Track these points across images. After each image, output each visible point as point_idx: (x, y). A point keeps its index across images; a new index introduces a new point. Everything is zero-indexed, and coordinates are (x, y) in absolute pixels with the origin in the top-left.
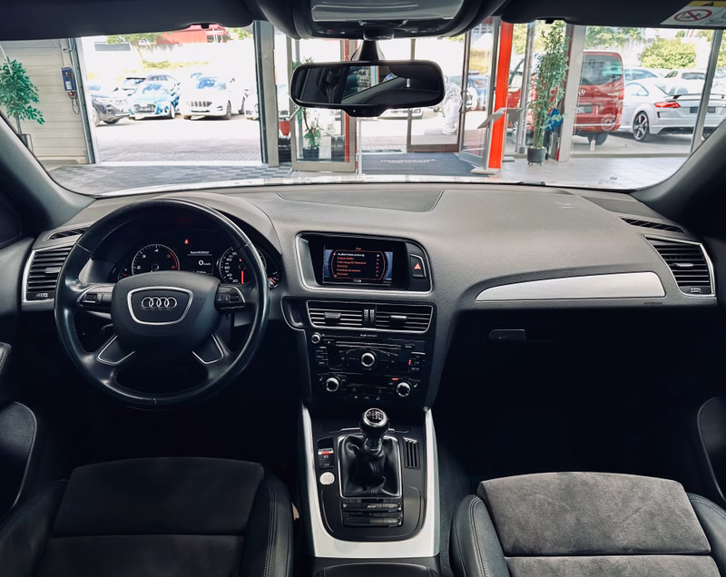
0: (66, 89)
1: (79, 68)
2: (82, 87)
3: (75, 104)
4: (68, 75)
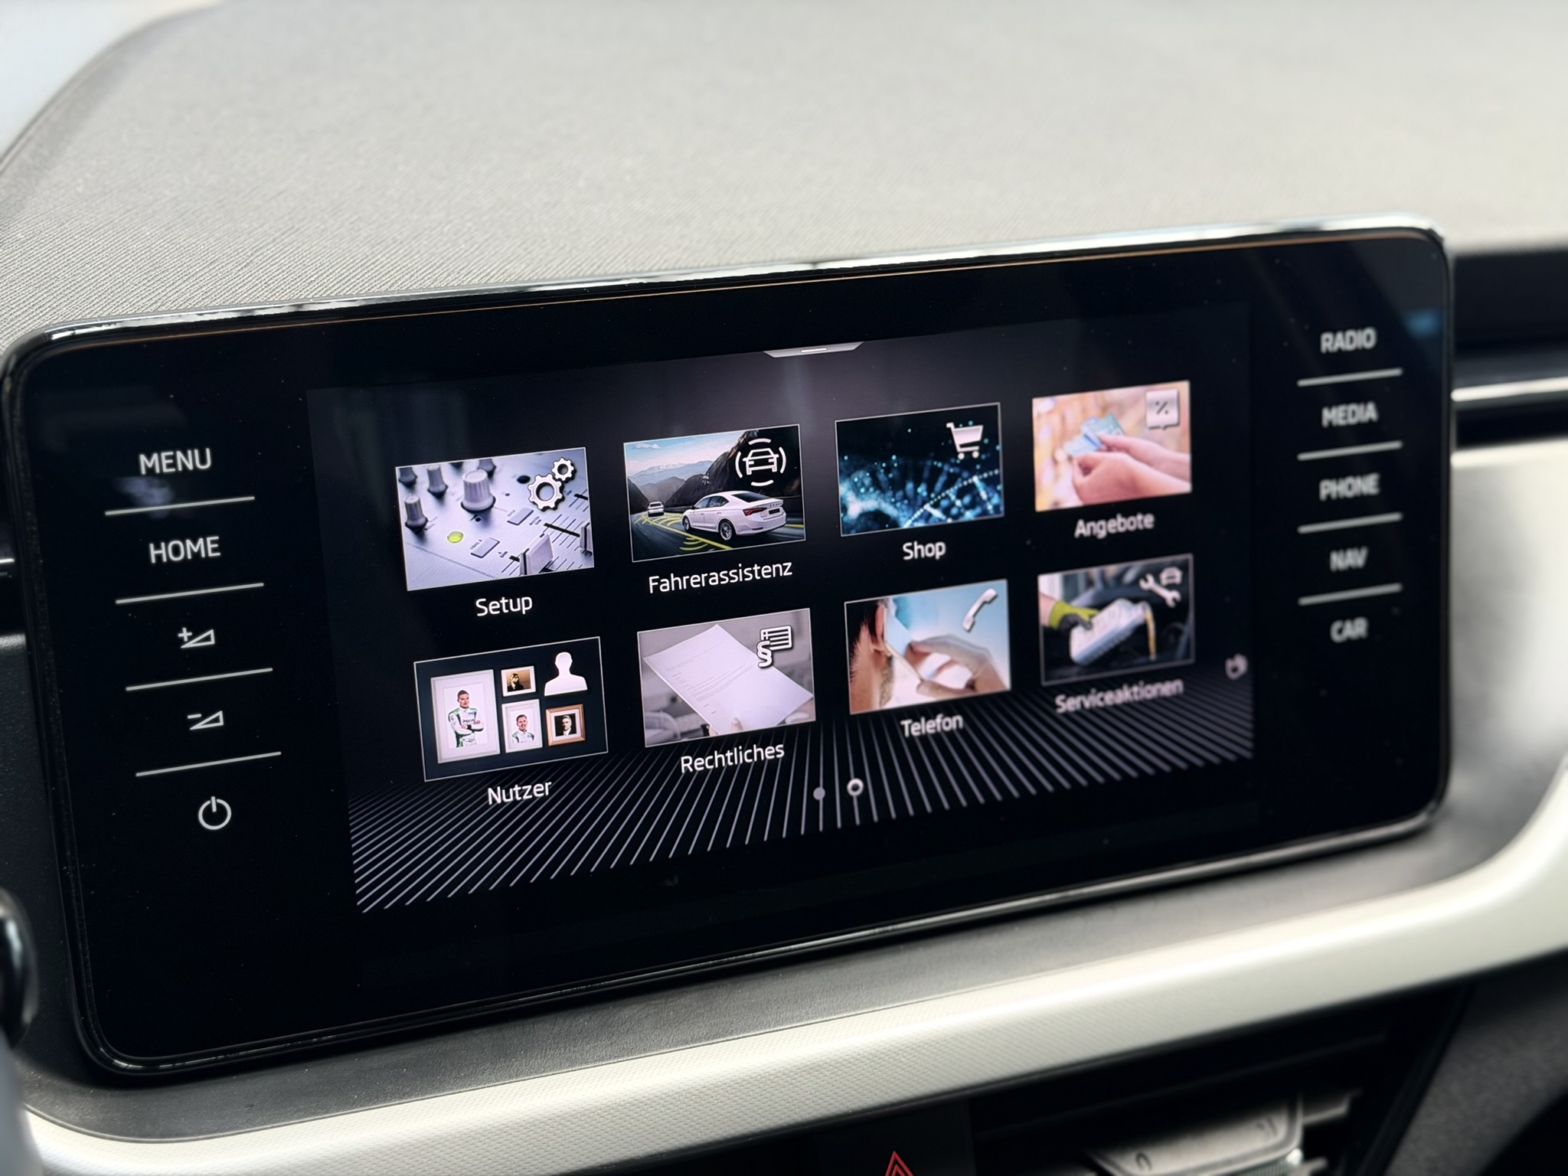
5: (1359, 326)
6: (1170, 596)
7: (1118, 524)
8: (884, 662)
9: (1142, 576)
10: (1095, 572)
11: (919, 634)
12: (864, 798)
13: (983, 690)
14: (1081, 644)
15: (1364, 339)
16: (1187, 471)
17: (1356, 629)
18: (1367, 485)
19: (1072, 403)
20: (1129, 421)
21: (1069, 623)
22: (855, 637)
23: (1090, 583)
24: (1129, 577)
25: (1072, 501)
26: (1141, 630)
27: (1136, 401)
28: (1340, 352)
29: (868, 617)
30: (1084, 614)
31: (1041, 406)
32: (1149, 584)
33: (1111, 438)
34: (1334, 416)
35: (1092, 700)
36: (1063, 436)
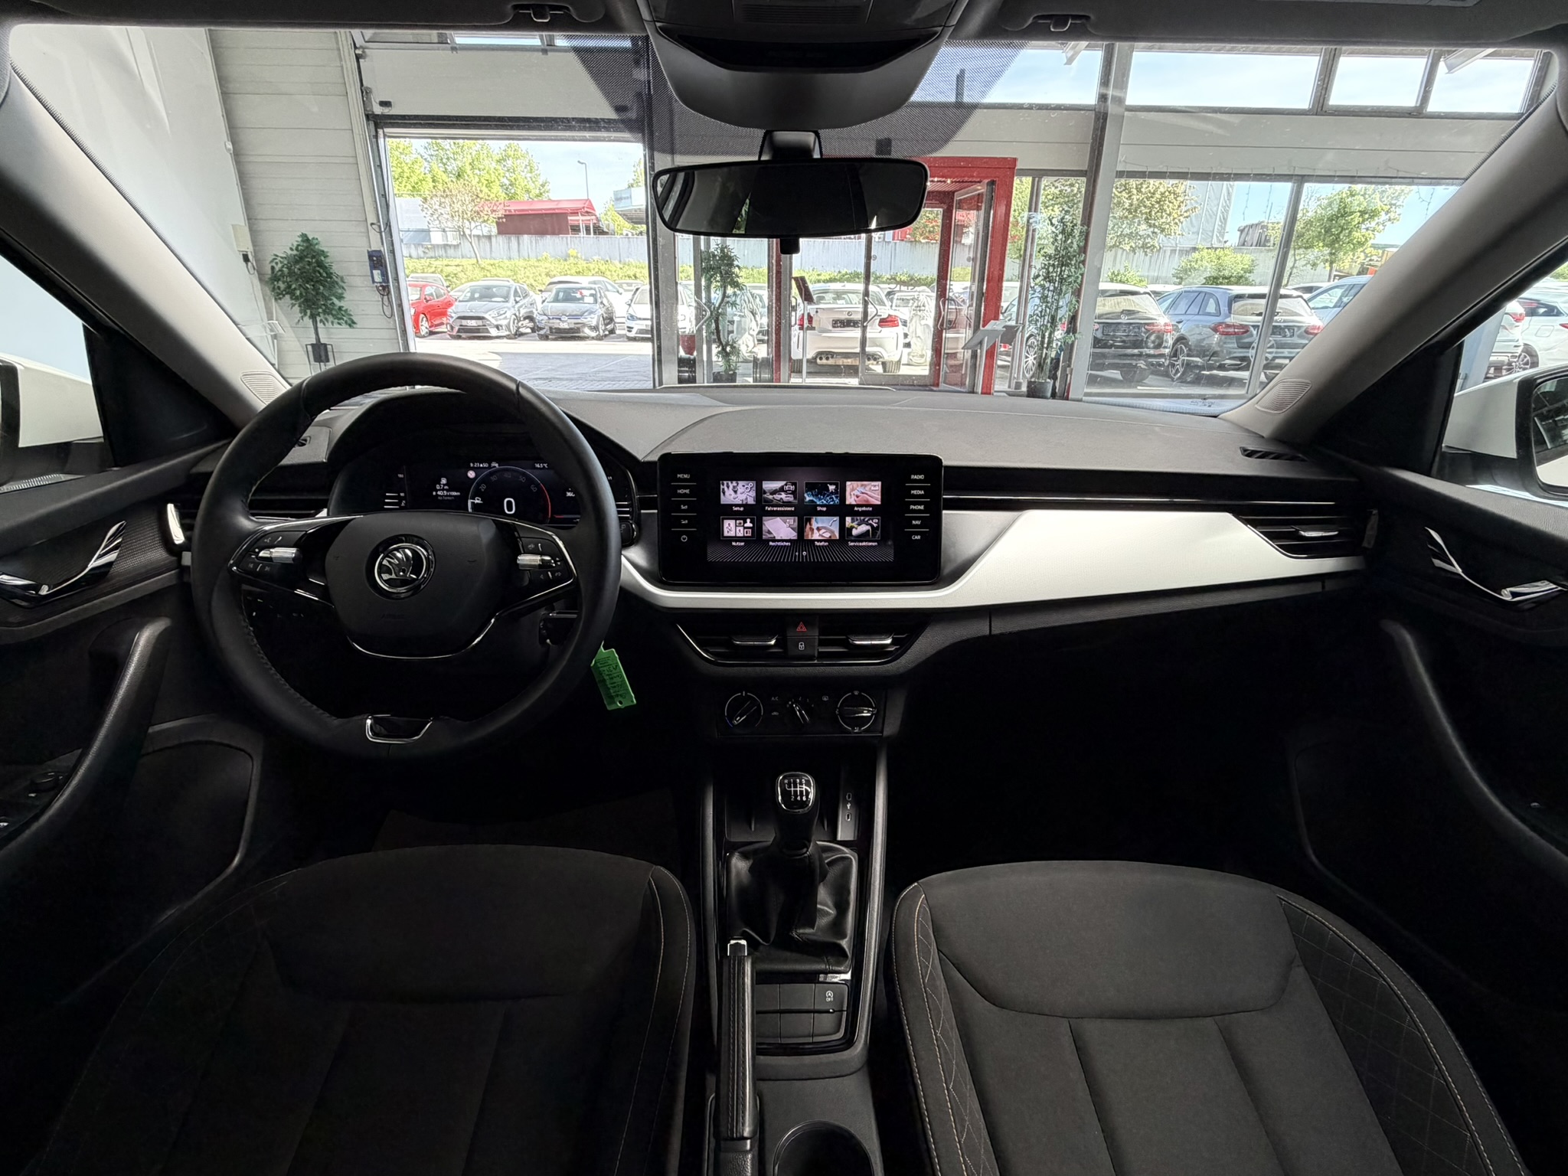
0: (374, 282)
1: (393, 252)
2: (397, 279)
3: (386, 303)
4: (376, 261)
5: (920, 475)
6: (875, 525)
7: (864, 509)
8: (812, 530)
9: (869, 520)
10: (858, 518)
11: (820, 525)
12: (806, 556)
13: (833, 538)
14: (855, 532)
15: (921, 477)
16: (880, 500)
17: (919, 537)
18: (922, 507)
19: (855, 483)
20: (867, 488)
21: (852, 527)
22: (806, 524)
23: (857, 520)
24: (866, 520)
25: (854, 503)
26: (868, 531)
27: (869, 485)
28: (916, 479)
29: (809, 520)
30: (856, 526)
31: (848, 483)
32: (870, 522)
33: (863, 491)
34: (914, 492)
35: (857, 544)
36: (853, 490)
